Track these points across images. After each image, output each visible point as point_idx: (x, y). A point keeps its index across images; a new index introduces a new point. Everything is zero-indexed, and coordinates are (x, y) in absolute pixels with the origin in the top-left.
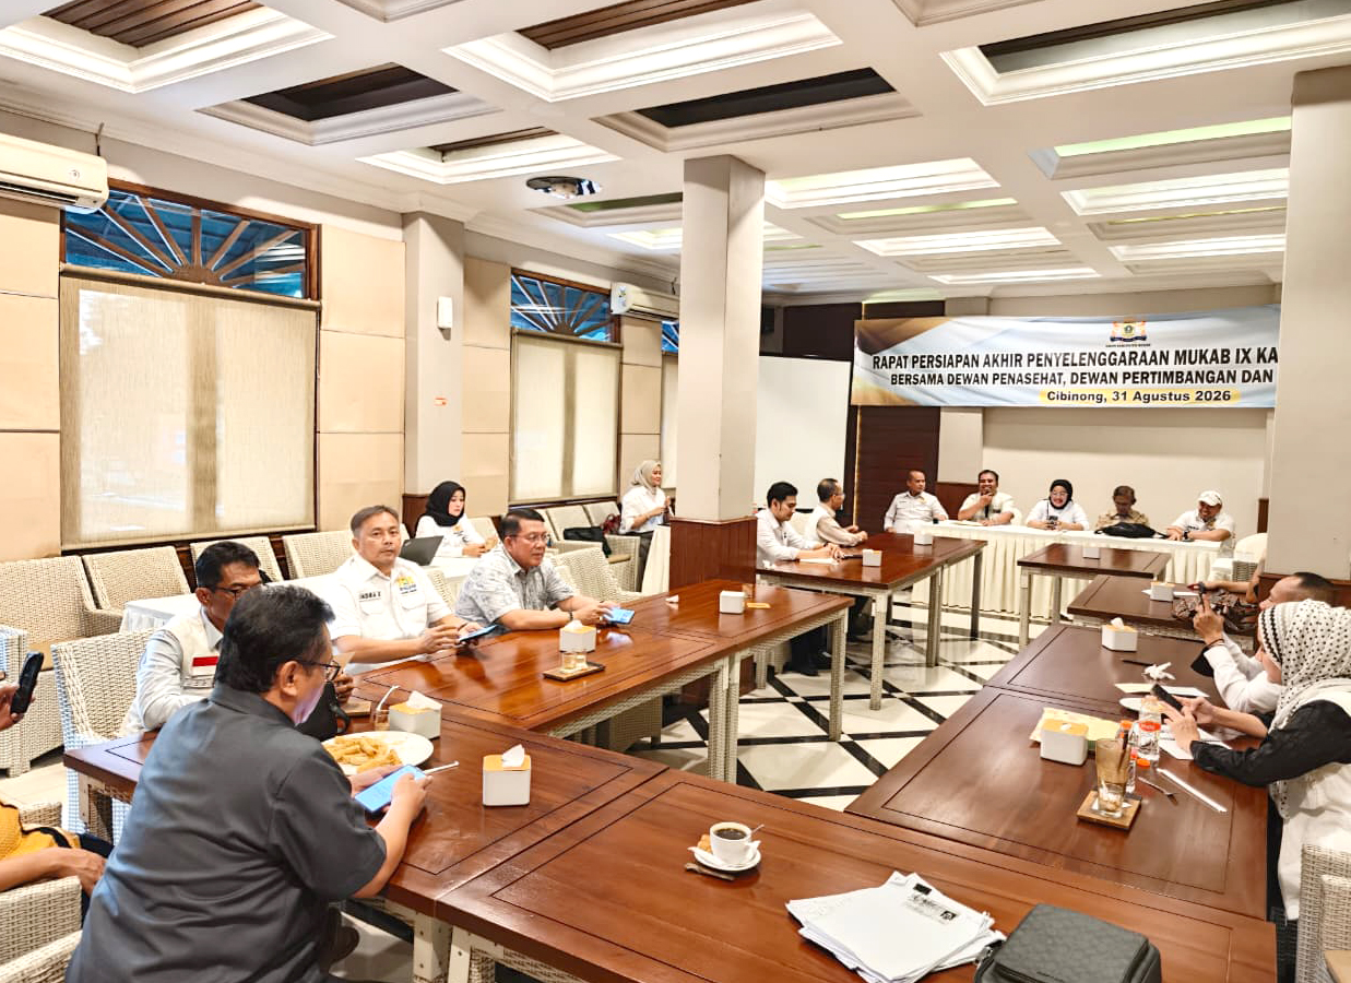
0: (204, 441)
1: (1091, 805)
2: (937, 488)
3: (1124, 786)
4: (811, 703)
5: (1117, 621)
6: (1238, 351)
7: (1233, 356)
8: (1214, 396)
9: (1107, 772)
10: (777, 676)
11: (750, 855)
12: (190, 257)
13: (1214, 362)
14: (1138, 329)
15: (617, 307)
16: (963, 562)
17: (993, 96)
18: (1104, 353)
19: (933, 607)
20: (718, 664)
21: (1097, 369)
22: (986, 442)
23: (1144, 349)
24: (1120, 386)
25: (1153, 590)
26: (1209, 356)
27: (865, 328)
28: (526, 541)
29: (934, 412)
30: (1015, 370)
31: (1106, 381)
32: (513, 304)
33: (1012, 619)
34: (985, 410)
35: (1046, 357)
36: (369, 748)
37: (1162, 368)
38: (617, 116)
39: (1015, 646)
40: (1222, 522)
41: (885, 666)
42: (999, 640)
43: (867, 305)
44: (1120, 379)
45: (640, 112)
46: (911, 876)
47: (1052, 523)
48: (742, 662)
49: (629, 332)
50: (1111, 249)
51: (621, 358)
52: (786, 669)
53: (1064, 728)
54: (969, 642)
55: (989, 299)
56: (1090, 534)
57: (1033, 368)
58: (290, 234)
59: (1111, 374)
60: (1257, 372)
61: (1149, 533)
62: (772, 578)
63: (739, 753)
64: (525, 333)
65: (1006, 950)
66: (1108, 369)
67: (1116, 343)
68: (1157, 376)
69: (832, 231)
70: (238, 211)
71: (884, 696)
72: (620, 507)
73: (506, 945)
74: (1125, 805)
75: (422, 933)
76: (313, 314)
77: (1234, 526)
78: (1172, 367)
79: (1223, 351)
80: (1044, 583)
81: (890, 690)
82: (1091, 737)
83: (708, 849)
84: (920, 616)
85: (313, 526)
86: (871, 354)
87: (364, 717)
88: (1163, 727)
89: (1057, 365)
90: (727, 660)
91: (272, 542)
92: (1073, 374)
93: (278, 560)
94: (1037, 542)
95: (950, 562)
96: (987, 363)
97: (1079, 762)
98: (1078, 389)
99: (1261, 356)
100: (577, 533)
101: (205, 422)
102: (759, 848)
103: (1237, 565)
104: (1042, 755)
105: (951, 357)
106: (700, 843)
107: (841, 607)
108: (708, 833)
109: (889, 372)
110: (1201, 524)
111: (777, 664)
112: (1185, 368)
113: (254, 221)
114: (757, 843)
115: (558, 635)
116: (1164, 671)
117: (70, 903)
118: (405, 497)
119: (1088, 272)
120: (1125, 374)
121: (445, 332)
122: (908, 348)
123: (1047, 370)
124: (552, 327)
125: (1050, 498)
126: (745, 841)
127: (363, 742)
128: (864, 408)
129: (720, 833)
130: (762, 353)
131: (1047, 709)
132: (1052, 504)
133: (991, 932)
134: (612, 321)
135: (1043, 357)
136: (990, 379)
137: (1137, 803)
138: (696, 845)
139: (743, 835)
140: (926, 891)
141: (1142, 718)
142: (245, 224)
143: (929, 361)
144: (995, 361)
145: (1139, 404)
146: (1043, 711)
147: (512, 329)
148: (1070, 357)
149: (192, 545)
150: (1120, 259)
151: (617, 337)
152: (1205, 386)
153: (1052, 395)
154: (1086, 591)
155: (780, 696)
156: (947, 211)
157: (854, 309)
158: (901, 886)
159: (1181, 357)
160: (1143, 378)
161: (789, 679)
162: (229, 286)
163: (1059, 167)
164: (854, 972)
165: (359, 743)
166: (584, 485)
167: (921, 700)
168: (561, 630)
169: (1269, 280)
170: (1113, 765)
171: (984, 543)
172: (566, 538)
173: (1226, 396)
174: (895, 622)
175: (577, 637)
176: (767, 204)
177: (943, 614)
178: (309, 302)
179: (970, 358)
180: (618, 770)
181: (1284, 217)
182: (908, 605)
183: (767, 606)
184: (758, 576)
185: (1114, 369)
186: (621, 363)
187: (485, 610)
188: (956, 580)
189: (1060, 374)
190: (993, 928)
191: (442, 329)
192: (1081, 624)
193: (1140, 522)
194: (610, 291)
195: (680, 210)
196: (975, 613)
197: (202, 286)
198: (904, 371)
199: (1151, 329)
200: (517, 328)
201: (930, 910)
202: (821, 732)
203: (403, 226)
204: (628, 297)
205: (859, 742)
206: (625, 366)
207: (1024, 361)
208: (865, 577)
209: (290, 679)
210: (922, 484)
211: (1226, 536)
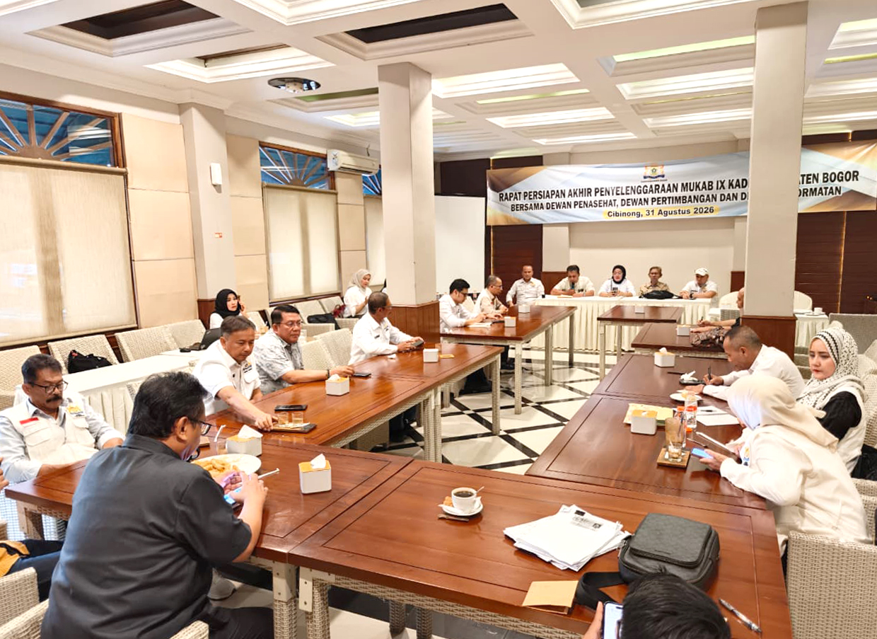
0: (51, 270)
1: (664, 456)
2: (542, 276)
3: (681, 444)
4: (479, 413)
5: (663, 350)
6: (718, 182)
7: (715, 185)
8: (704, 210)
9: (671, 436)
10: (455, 399)
11: (476, 505)
12: (28, 141)
13: (704, 190)
14: (659, 171)
15: (331, 166)
17: (579, 22)
18: (640, 186)
19: (548, 349)
20: (428, 394)
21: (637, 196)
22: (571, 244)
23: (664, 183)
24: (650, 206)
25: (680, 329)
26: (701, 186)
27: (494, 175)
28: (287, 327)
29: (539, 227)
30: (587, 199)
31: (641, 204)
32: (261, 165)
33: (592, 353)
34: (570, 225)
35: (606, 190)
37: (674, 194)
38: (332, 36)
39: (597, 370)
40: (711, 286)
41: (523, 388)
42: (585, 366)
43: (494, 160)
44: (650, 202)
45: (347, 32)
46: (572, 507)
47: (615, 292)
49: (340, 182)
50: (644, 120)
51: (337, 200)
53: (643, 414)
54: (568, 370)
55: (570, 154)
56: (636, 298)
57: (598, 196)
58: (100, 121)
59: (645, 199)
60: (729, 195)
61: (669, 296)
62: (451, 339)
63: (442, 448)
64: (271, 184)
65: (635, 540)
66: (643, 196)
67: (646, 180)
68: (671, 200)
69: (472, 112)
70: (60, 106)
71: (523, 406)
72: (342, 299)
73: (336, 574)
74: (683, 454)
75: (278, 574)
76: (122, 177)
77: (717, 289)
78: (680, 193)
79: (709, 182)
80: (612, 329)
81: (525, 401)
83: (452, 505)
85: (135, 325)
86: (498, 192)
87: (206, 446)
89: (613, 194)
90: (433, 391)
91: (108, 338)
92: (622, 200)
93: (113, 349)
94: (606, 305)
95: (556, 321)
96: (570, 195)
97: (653, 433)
98: (626, 209)
99: (731, 184)
100: (317, 319)
101: (50, 258)
102: (481, 501)
103: (723, 312)
104: (632, 431)
105: (548, 192)
106: (445, 502)
107: (496, 353)
108: (450, 496)
109: (509, 203)
110: (699, 288)
112: (687, 194)
113: (72, 112)
114: (479, 498)
115: (325, 385)
116: (692, 376)
117: (31, 585)
118: (200, 302)
119: (629, 135)
120: (653, 199)
121: (217, 187)
122: (521, 187)
123: (606, 198)
124: (289, 181)
125: (613, 278)
126: (473, 498)
127: (214, 462)
128: (495, 227)
130: (436, 194)
131: (630, 404)
132: (614, 281)
133: (622, 533)
134: (329, 175)
135: (604, 190)
136: (573, 205)
137: (688, 452)
138: (442, 503)
139: (471, 495)
140: (582, 514)
141: (687, 405)
142: (66, 115)
143: (534, 195)
144: (575, 193)
145: (661, 217)
146: (628, 406)
147: (262, 184)
148: (620, 189)
149: (49, 343)
150: (649, 126)
151: (333, 186)
152: (699, 205)
153: (610, 214)
154: (641, 333)
155: (459, 411)
156: (546, 98)
157: (484, 164)
158: (567, 513)
159: (684, 187)
160: (663, 201)
161: (463, 400)
162: (58, 159)
163: (616, 68)
164: (549, 563)
165: (211, 464)
166: (318, 286)
167: (544, 406)
169: (735, 137)
170: (675, 432)
171: (575, 308)
172: (309, 322)
173: (712, 211)
175: (337, 385)
176: (433, 96)
177: (554, 353)
178: (117, 169)
179: (560, 192)
180: (381, 464)
181: (751, 97)
183: (453, 356)
184: (441, 338)
185: (646, 196)
186: (337, 203)
187: (270, 372)
188: (560, 331)
189: (615, 200)
190: (623, 530)
191: (215, 186)
192: (639, 353)
193: (664, 289)
194: (326, 155)
195: (377, 99)
196: (571, 351)
197: (39, 160)
198: (519, 202)
199: (667, 170)
200: (266, 183)
201: (586, 524)
202: (488, 431)
203: (180, 113)
204: (339, 159)
205: (511, 435)
206: (339, 206)
207: (593, 193)
208: (507, 334)
209: (183, 430)
210: (532, 273)
211: (713, 295)
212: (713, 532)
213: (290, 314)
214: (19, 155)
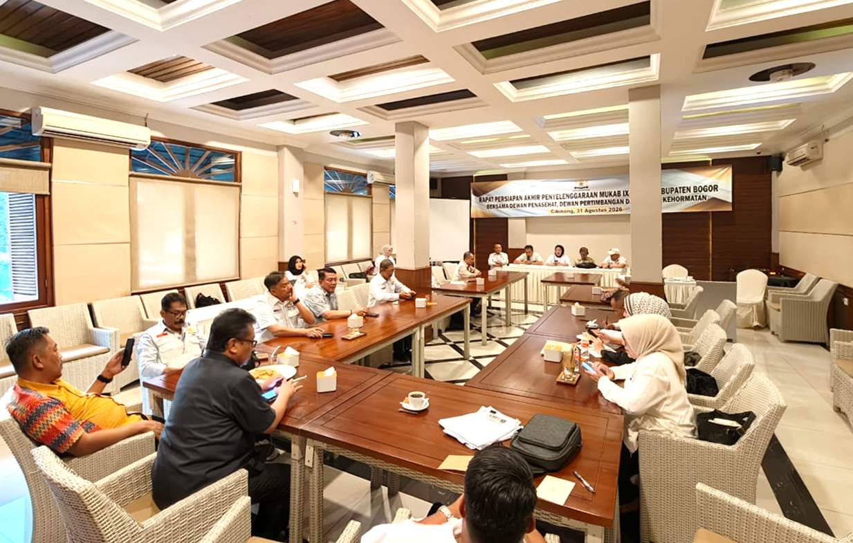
0: (190, 244)
1: (561, 377)
2: (508, 251)
3: (574, 369)
4: (456, 344)
5: (577, 304)
6: (624, 191)
7: (622, 193)
8: (616, 210)
9: (567, 364)
10: (442, 334)
11: (424, 403)
12: (184, 167)
13: (615, 196)
14: (585, 184)
15: (369, 181)
16: (520, 281)
17: (516, 98)
18: (572, 194)
19: (508, 301)
20: (414, 330)
21: (570, 200)
22: (527, 231)
23: (588, 191)
24: (579, 207)
25: (595, 290)
26: (613, 194)
27: (477, 187)
29: (505, 220)
30: (537, 202)
31: (574, 205)
32: (325, 180)
34: (526, 218)
35: (550, 196)
36: (269, 372)
37: (595, 199)
38: (367, 107)
39: (542, 316)
40: (622, 260)
41: (488, 327)
42: (534, 313)
43: (476, 177)
44: (579, 204)
45: (376, 105)
46: (489, 407)
47: (556, 263)
48: (425, 329)
49: (374, 190)
50: (571, 153)
51: (372, 201)
52: (447, 330)
53: (553, 348)
55: (525, 173)
56: (570, 267)
57: (544, 200)
58: (228, 155)
59: (576, 202)
63: (425, 367)
64: (330, 191)
65: (523, 431)
66: (574, 200)
68: (594, 202)
69: (458, 148)
70: (206, 147)
71: (488, 340)
72: (373, 263)
74: (574, 376)
75: (294, 442)
76: (238, 188)
78: (599, 198)
79: (618, 191)
80: (553, 289)
81: (490, 337)
82: (562, 351)
83: (408, 402)
84: (502, 305)
85: (238, 278)
86: (478, 197)
87: (266, 360)
88: (590, 345)
89: (554, 198)
90: (419, 328)
91: (221, 286)
92: (560, 202)
93: (224, 294)
94: (549, 271)
95: (514, 282)
96: (526, 199)
97: (559, 361)
98: (563, 208)
100: (355, 276)
101: (190, 236)
102: (429, 401)
104: (545, 359)
105: (511, 197)
106: (404, 401)
108: (407, 396)
109: (486, 204)
110: (613, 262)
111: (443, 329)
112: (604, 198)
113: (212, 151)
114: (428, 399)
115: (347, 321)
116: (594, 323)
117: (150, 442)
118: (279, 263)
119: (563, 162)
120: (581, 202)
121: (296, 194)
122: (493, 194)
123: (550, 201)
124: (341, 190)
125: (555, 253)
126: (423, 398)
128: (476, 219)
129: (413, 396)
130: (431, 197)
131: (548, 341)
132: (556, 255)
134: (368, 186)
135: (548, 196)
136: (527, 205)
137: (579, 375)
138: (402, 401)
139: (421, 396)
140: (495, 413)
142: (208, 152)
143: (502, 199)
144: (529, 198)
145: (587, 214)
146: (546, 342)
147: (325, 192)
148: (559, 195)
149: (186, 288)
150: (575, 157)
151: (370, 193)
152: (612, 206)
153: (552, 211)
154: (567, 292)
155: (444, 342)
156: (504, 140)
157: (470, 179)
158: (485, 411)
159: (602, 194)
160: (588, 203)
161: (447, 335)
162: (202, 178)
163: (546, 124)
164: (464, 444)
166: (356, 256)
167: (503, 341)
168: (349, 318)
170: (569, 361)
171: (528, 273)
172: (350, 277)
173: (621, 210)
174: (493, 308)
175: (355, 321)
177: (512, 303)
179: (519, 197)
180: (372, 375)
182: (498, 300)
183: (436, 304)
185: (576, 200)
186: (372, 204)
187: (315, 312)
188: (517, 288)
189: (556, 203)
190: (520, 425)
191: (294, 193)
192: (564, 305)
193: (591, 262)
194: (366, 174)
195: (394, 142)
196: (526, 303)
197: (189, 179)
198: (492, 203)
199: (590, 183)
200: (327, 191)
201: (496, 420)
202: (462, 357)
203: (277, 151)
204: (374, 177)
205: (477, 360)
206: (374, 205)
207: (541, 198)
208: (478, 290)
209: (234, 346)
210: (501, 249)
211: (624, 266)
212: (577, 428)
213: (330, 274)
214: (178, 176)
